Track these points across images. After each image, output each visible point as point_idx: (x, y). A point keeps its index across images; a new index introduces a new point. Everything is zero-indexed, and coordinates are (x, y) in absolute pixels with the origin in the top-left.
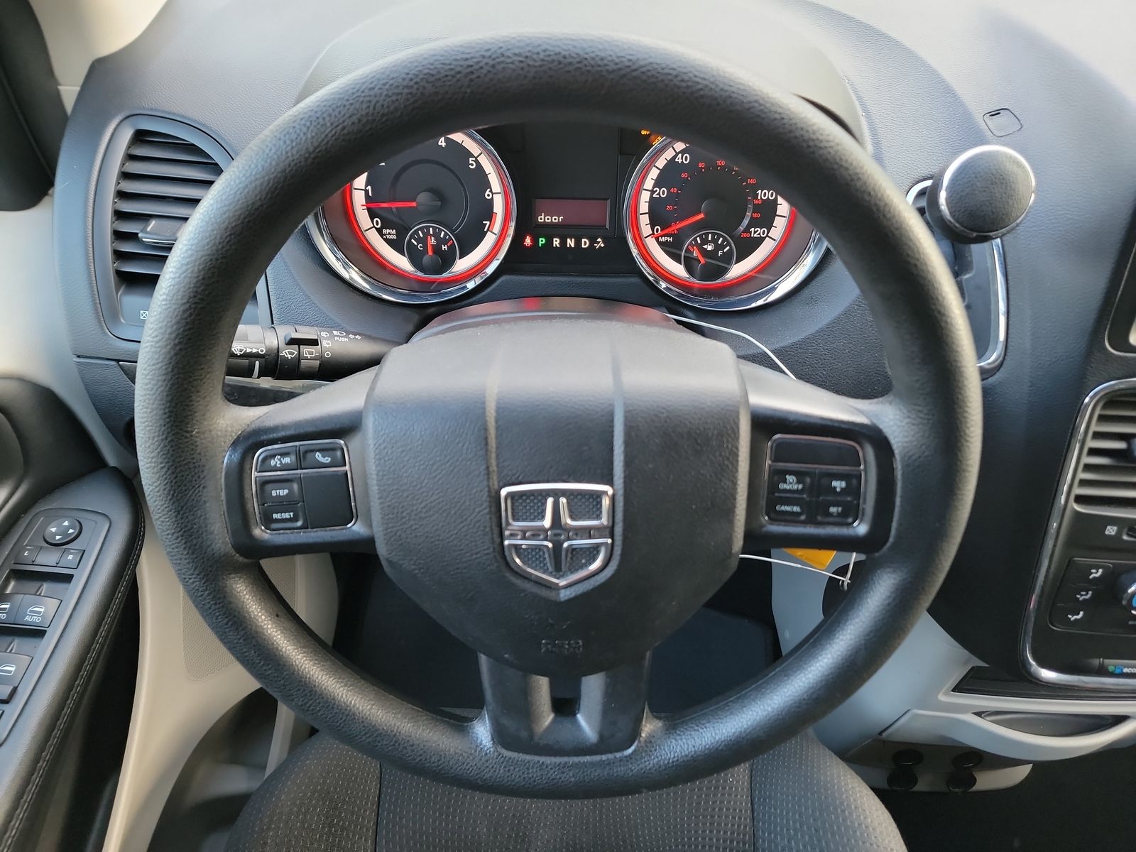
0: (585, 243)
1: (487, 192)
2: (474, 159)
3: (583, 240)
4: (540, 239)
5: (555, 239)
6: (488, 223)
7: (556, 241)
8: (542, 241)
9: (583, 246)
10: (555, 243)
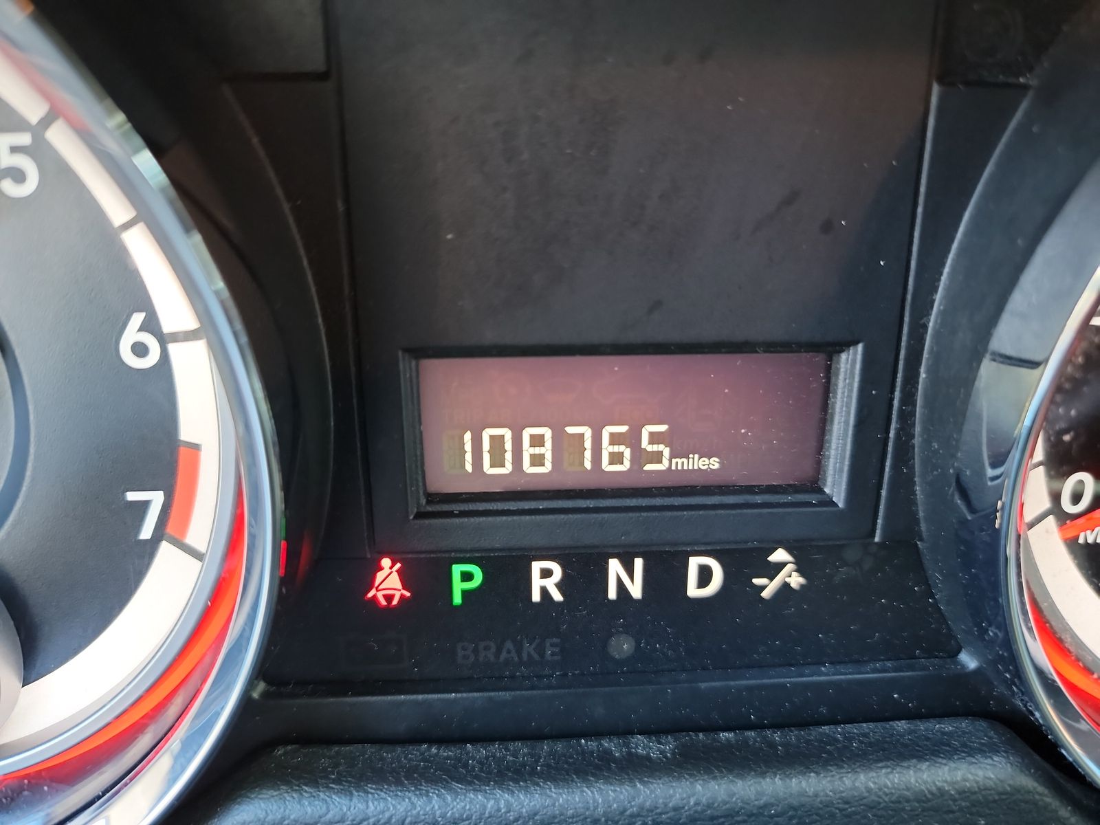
0: (705, 576)
1: (132, 333)
2: (25, 139)
3: (694, 563)
4: (457, 570)
5: (537, 566)
6: (156, 498)
7: (546, 573)
8: (467, 577)
9: (693, 591)
10: (537, 583)
